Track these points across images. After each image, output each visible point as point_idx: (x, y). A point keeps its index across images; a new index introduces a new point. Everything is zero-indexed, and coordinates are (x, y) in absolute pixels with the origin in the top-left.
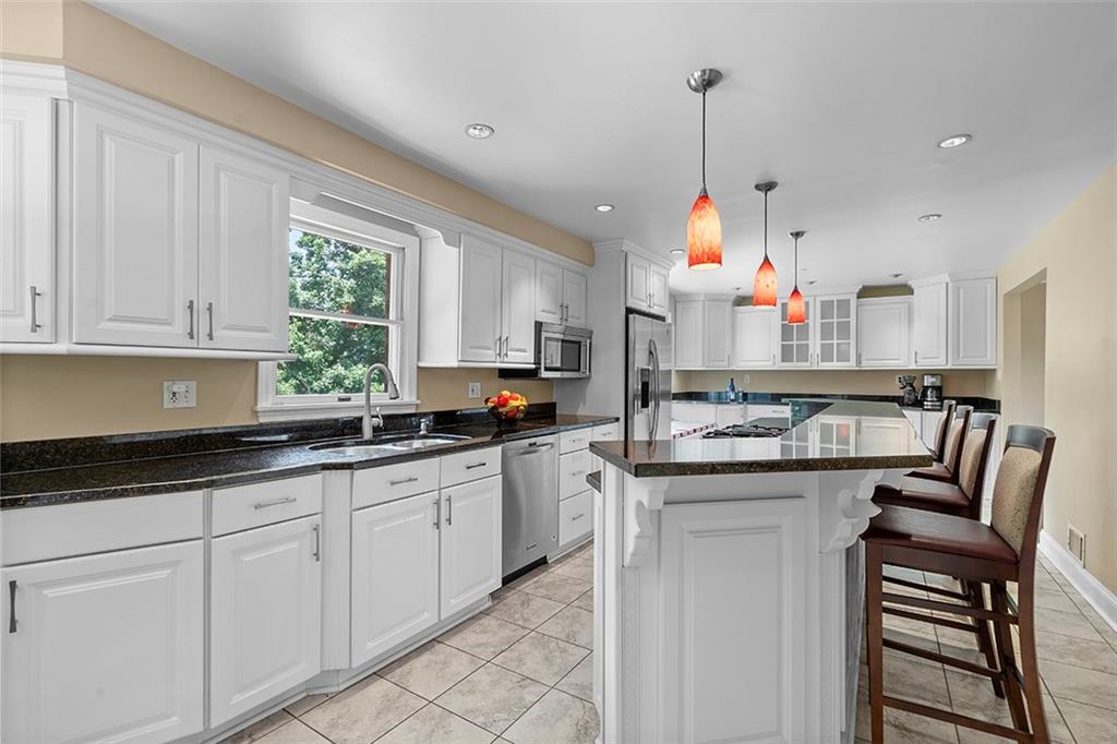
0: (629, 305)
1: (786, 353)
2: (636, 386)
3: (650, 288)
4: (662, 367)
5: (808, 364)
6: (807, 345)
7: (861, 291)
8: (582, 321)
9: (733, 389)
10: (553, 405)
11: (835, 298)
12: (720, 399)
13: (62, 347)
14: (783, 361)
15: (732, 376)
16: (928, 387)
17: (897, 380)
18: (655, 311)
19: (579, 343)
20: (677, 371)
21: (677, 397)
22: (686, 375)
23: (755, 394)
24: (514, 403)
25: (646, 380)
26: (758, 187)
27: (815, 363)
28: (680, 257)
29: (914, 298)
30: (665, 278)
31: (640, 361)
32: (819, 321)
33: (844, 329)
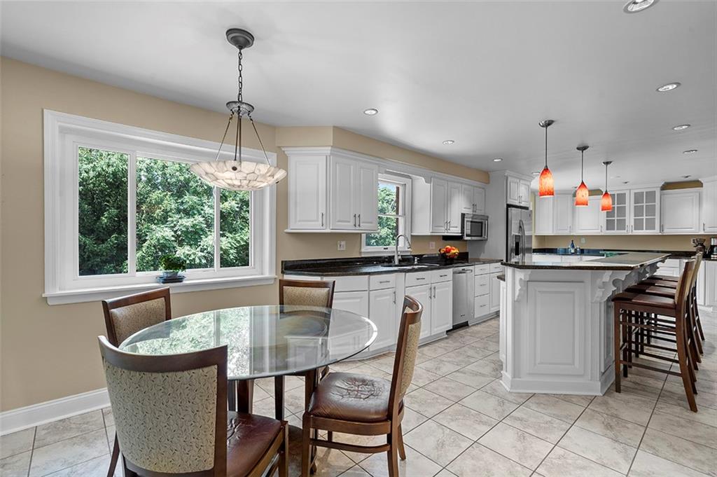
0: (508, 203)
1: (610, 225)
2: (512, 245)
3: (520, 193)
4: (527, 233)
5: (625, 231)
6: (625, 220)
7: (663, 185)
8: (483, 211)
9: (573, 247)
10: (467, 254)
11: (645, 191)
12: (565, 252)
13: (328, 231)
14: (607, 229)
15: (572, 239)
16: (714, 246)
17: (692, 241)
18: (523, 204)
19: (482, 223)
20: (536, 236)
21: (536, 251)
22: (542, 238)
23: (589, 250)
24: (453, 251)
25: (518, 241)
26: (578, 149)
27: (630, 230)
28: (536, 176)
29: (703, 190)
30: (529, 186)
31: (514, 231)
32: (633, 205)
33: (651, 210)
